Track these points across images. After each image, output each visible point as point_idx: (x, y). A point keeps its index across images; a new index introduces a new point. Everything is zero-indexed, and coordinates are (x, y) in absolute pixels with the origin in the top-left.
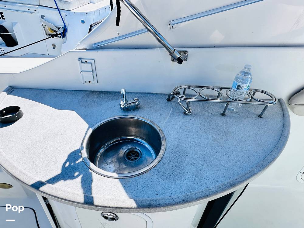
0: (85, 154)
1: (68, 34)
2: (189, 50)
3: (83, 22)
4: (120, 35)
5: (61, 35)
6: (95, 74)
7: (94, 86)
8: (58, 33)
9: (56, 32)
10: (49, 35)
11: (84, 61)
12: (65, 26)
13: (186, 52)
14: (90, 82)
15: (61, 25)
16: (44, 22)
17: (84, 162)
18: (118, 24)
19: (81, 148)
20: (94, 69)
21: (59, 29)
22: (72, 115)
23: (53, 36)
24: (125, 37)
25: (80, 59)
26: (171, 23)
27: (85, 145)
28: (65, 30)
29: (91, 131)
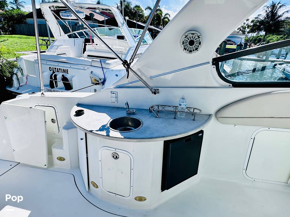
0: (108, 125)
1: (106, 83)
2: (160, 89)
3: (117, 75)
4: (129, 82)
5: (101, 84)
6: (117, 99)
7: (116, 105)
8: (100, 82)
9: (98, 81)
10: (94, 83)
11: (113, 93)
12: (105, 78)
13: (158, 90)
14: (114, 102)
15: (103, 77)
16: (92, 76)
17: (108, 127)
18: (128, 78)
19: (107, 124)
20: (117, 96)
21: (100, 80)
22: (104, 115)
23: (96, 84)
24: (131, 83)
25: (111, 92)
26: (151, 77)
27: (109, 123)
28: (105, 80)
29: (112, 120)
